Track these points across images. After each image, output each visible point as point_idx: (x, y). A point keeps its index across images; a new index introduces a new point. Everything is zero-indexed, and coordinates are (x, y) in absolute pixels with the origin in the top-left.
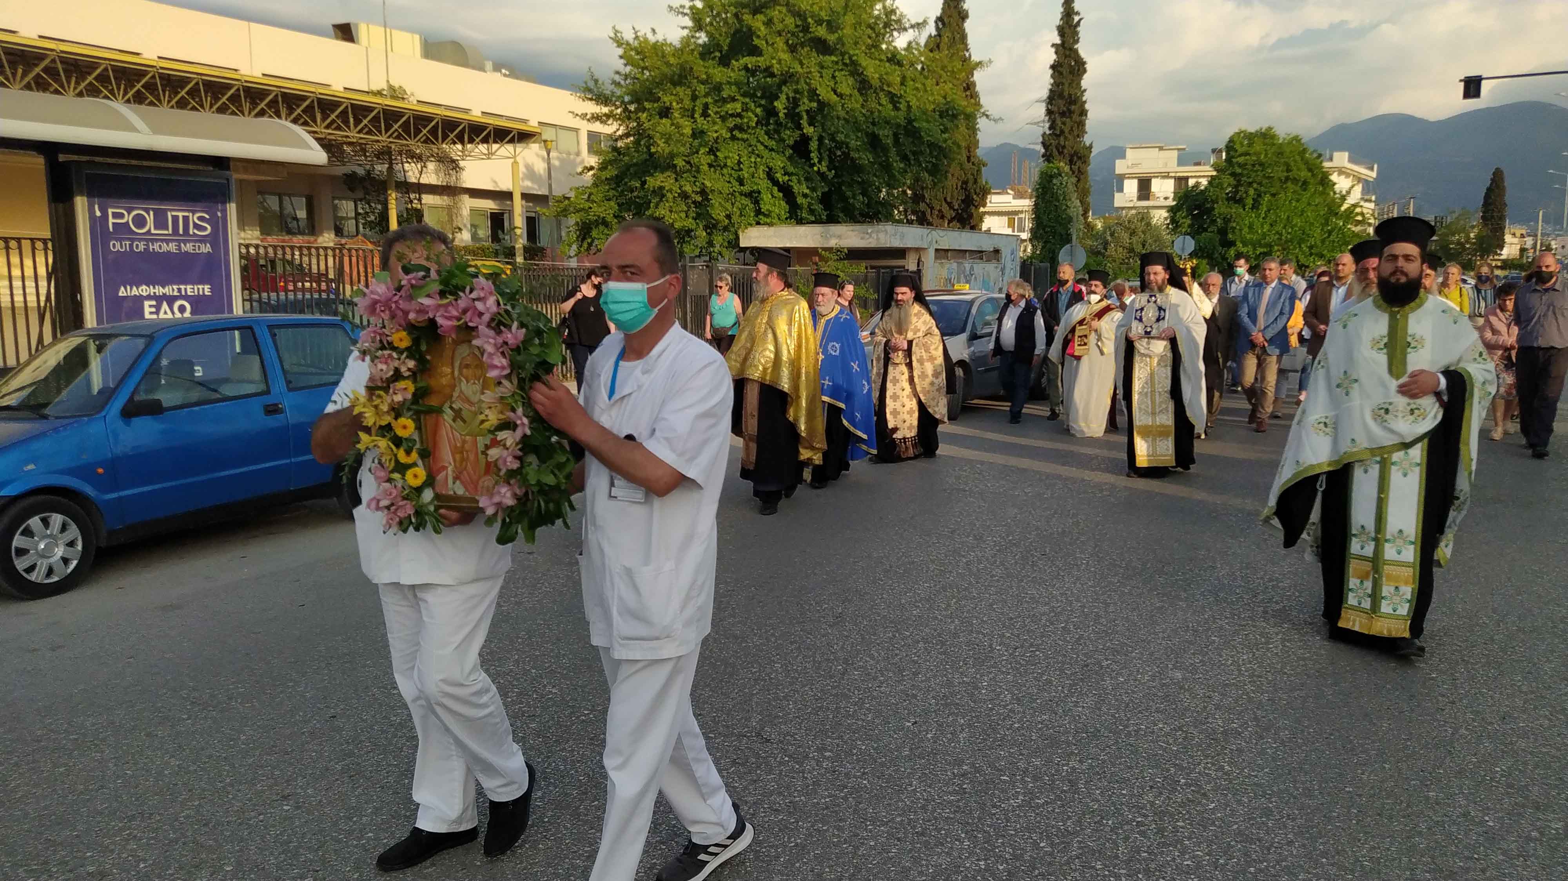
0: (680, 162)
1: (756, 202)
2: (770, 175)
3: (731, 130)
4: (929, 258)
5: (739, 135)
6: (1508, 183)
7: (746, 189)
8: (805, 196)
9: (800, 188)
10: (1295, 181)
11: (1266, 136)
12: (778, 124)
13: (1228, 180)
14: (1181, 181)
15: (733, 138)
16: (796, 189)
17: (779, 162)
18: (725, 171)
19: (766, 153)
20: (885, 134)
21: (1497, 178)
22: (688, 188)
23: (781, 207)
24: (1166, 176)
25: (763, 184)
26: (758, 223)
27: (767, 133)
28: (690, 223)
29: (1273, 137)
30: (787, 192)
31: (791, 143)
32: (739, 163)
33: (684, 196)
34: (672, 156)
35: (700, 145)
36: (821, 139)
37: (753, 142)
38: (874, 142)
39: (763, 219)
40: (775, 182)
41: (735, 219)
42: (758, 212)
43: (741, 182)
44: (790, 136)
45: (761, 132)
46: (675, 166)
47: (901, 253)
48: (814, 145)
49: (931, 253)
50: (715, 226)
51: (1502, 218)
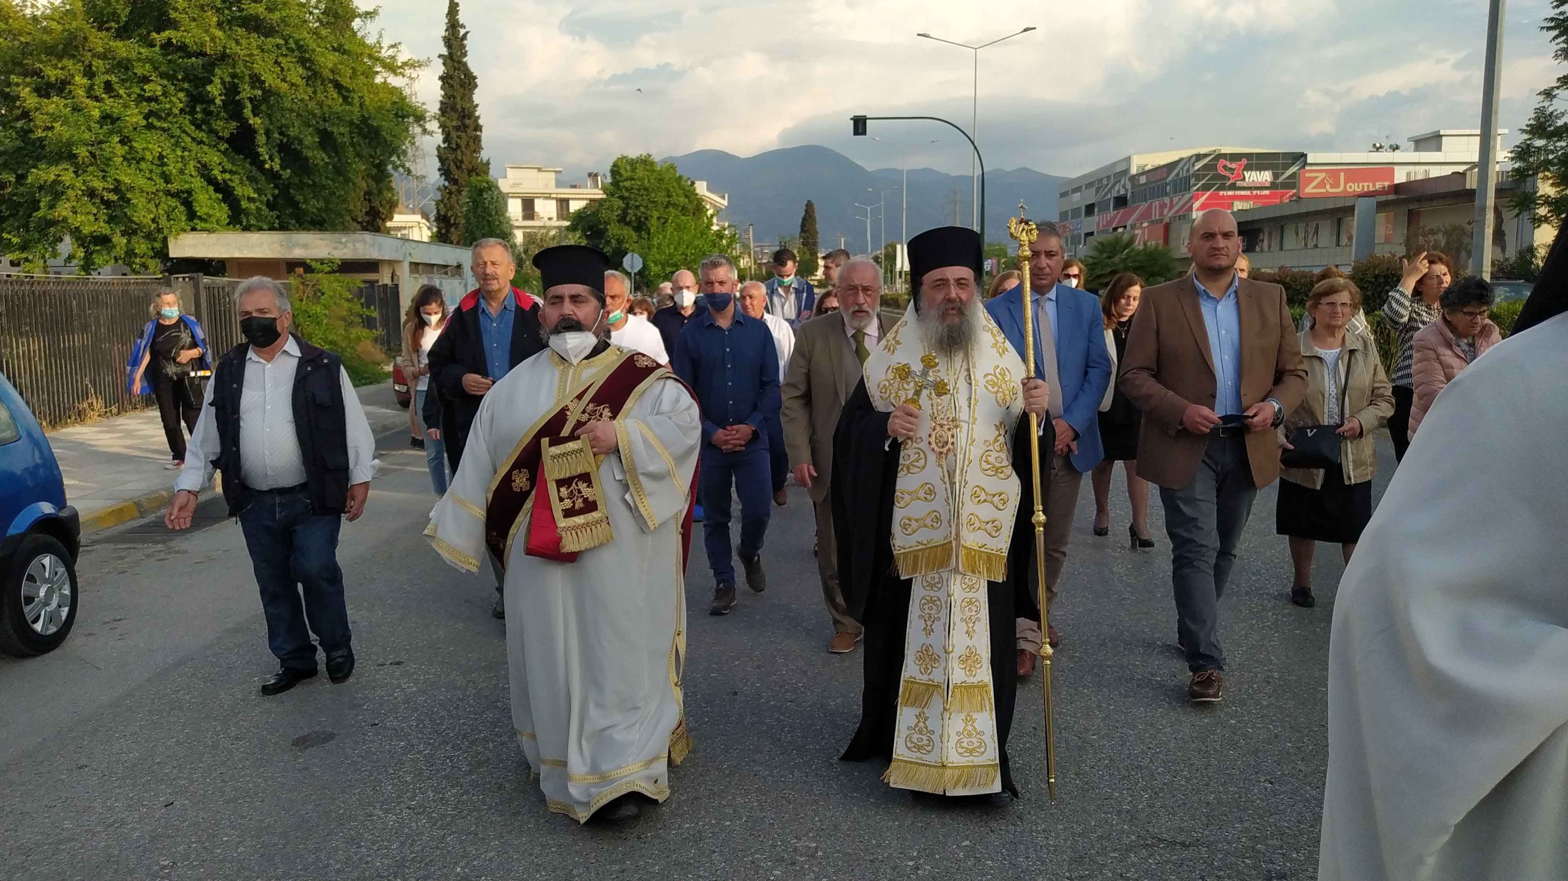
0: (82, 152)
1: (188, 204)
2: (204, 171)
3: (146, 117)
4: (404, 272)
5: (158, 124)
6: (818, 215)
7: (173, 187)
8: (250, 200)
9: (244, 190)
10: (675, 205)
11: (646, 162)
12: (207, 113)
13: (618, 203)
14: (563, 203)
15: (150, 127)
16: (239, 191)
17: (213, 158)
18: (143, 165)
19: (194, 147)
20: (340, 131)
21: (809, 208)
22: (98, 184)
23: (222, 212)
24: (548, 197)
25: (197, 183)
26: (193, 229)
27: (193, 122)
28: (102, 228)
29: (652, 164)
30: (225, 192)
31: (226, 135)
32: (161, 157)
33: (91, 193)
34: (69, 144)
35: (111, 132)
36: (268, 133)
37: (178, 132)
38: (326, 140)
39: (200, 225)
40: (211, 181)
41: (163, 222)
42: (192, 215)
43: (167, 179)
44: (226, 127)
45: (186, 121)
46: (75, 156)
47: (372, 266)
48: (261, 139)
49: (406, 266)
50: (135, 232)
51: (815, 244)
